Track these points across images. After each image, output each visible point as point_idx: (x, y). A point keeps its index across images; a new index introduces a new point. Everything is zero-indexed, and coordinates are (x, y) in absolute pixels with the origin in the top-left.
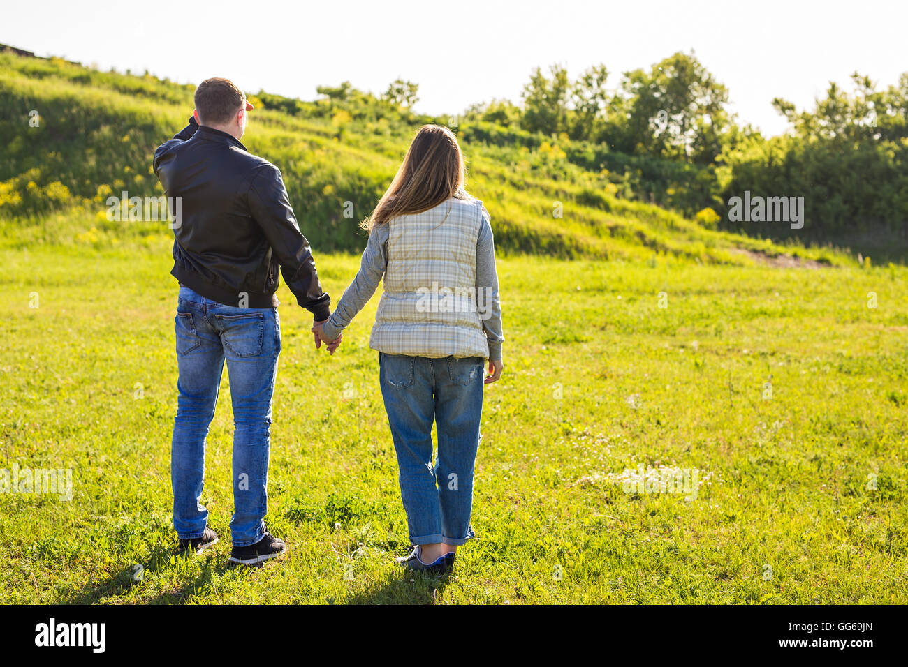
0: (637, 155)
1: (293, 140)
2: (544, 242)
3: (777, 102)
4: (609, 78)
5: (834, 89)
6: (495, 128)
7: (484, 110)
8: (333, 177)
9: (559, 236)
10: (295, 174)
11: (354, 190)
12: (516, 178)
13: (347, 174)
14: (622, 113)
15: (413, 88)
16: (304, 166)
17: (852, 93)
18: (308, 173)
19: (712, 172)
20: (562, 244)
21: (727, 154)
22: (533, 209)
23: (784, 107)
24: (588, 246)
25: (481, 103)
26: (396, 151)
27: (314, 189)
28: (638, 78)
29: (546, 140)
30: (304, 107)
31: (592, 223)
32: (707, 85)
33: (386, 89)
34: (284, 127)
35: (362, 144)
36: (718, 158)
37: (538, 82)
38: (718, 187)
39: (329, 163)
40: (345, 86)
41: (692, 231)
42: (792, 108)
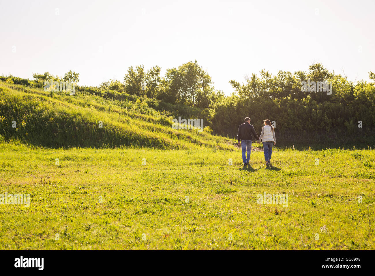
0: (176, 104)
1: (33, 97)
2: (151, 141)
3: (232, 82)
4: (161, 72)
5: (254, 77)
6: (116, 93)
7: (109, 85)
8: (53, 113)
9: (157, 139)
10: (35, 112)
11: (63, 119)
12: (131, 114)
13: (59, 112)
14: (167, 87)
15: (76, 75)
16: (38, 108)
17: (261, 79)
18: (41, 112)
19: (207, 111)
20: (158, 142)
21: (213, 104)
22: (143, 127)
23: (235, 85)
24: (169, 142)
25: (107, 82)
26: (77, 102)
27: (44, 119)
28: (173, 72)
29: (138, 98)
30: (32, 83)
31: (169, 133)
32: (202, 75)
33: (64, 76)
34: (26, 92)
35: (62, 99)
36: (210, 106)
37: (132, 74)
38: (210, 117)
39: (50, 108)
40: (46, 75)
41: (206, 135)
42: (239, 85)
